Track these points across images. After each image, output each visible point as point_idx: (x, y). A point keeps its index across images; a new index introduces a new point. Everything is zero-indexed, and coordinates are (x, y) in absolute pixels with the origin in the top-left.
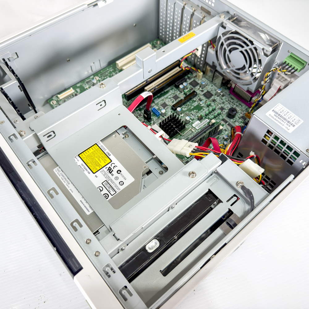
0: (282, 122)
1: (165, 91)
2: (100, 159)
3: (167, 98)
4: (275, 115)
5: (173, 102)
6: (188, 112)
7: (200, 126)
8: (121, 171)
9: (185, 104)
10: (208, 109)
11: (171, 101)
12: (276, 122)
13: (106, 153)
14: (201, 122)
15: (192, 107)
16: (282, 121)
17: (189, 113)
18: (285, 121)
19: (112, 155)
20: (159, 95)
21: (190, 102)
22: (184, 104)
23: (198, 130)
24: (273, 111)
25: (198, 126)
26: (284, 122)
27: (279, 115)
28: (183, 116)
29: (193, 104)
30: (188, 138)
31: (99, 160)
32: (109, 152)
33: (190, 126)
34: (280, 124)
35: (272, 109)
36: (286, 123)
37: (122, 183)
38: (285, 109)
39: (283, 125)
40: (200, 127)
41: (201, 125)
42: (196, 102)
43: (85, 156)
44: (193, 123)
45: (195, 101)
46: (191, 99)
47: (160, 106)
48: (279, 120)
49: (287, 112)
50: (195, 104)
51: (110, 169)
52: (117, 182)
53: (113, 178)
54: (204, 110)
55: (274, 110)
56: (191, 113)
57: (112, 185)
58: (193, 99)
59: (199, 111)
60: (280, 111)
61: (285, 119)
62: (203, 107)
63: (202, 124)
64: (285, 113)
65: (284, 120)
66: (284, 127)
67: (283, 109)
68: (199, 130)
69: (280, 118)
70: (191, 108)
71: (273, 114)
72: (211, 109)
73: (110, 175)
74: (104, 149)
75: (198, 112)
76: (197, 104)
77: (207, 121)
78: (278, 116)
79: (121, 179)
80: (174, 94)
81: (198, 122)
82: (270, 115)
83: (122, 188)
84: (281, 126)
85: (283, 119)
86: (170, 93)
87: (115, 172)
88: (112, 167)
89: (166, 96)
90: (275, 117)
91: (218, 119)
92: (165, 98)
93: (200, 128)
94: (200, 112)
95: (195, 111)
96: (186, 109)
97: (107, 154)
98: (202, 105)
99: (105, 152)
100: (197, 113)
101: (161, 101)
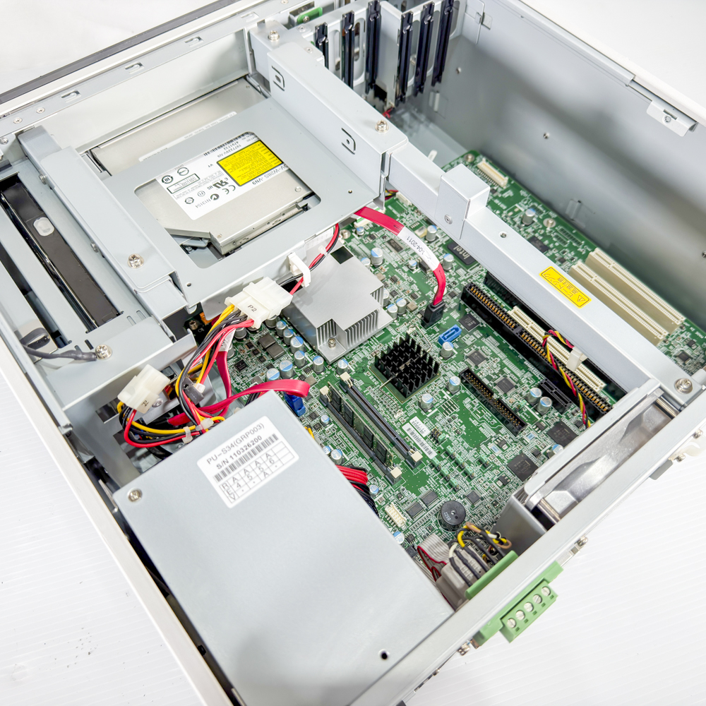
0: (234, 450)
1: (526, 363)
2: (248, 170)
3: (503, 366)
4: (259, 438)
5: (489, 378)
6: (458, 410)
7: (412, 433)
8: (215, 199)
9: (482, 406)
10: (472, 460)
11: (494, 374)
12: (238, 436)
13: (260, 177)
14: (425, 438)
15: (475, 423)
16: (239, 453)
17: (455, 413)
18: (236, 458)
19: (254, 186)
20: (511, 347)
21: (492, 418)
22: (484, 403)
23: (401, 428)
24: (274, 436)
25: (413, 429)
26: (234, 457)
27: (259, 449)
28: (445, 397)
29: (484, 425)
30: (377, 404)
31: (245, 168)
32: (262, 182)
33: (411, 410)
34: (228, 443)
35: (278, 435)
36: (231, 461)
37: (190, 201)
38: (276, 471)
39: (224, 451)
40: (408, 433)
41: (416, 437)
42: (494, 434)
43: (256, 149)
44: (422, 418)
45: (497, 431)
46: (504, 421)
47: (473, 350)
48: (242, 445)
49: (268, 471)
50: (487, 431)
51: (224, 184)
52: (194, 194)
53: (204, 188)
54: (468, 450)
55: (276, 439)
56: (454, 418)
57: (189, 188)
58: (502, 425)
59: (463, 436)
60: (270, 453)
61: (242, 461)
62: (479, 449)
63: (419, 440)
64: (264, 466)
65: (239, 456)
66: (217, 451)
67: (279, 464)
68: (398, 432)
69: (249, 449)
70: (473, 418)
71: (265, 434)
72: (470, 469)
73: (211, 184)
74: (270, 175)
75: (458, 434)
76: (488, 436)
77: (430, 453)
78: (256, 444)
79: (198, 200)
80: (519, 382)
81: (427, 432)
82: (261, 426)
83: (181, 202)
84: (224, 446)
85: (243, 454)
86: (519, 373)
87: (215, 190)
88: (226, 187)
89: (507, 362)
90: (251, 437)
91: (438, 481)
92: (501, 360)
93: (406, 435)
94: (461, 440)
95: (464, 427)
96: (468, 407)
97: (258, 179)
98: (483, 447)
99: (263, 176)
100: (456, 432)
101: (492, 351)
